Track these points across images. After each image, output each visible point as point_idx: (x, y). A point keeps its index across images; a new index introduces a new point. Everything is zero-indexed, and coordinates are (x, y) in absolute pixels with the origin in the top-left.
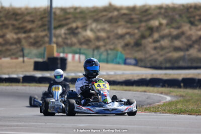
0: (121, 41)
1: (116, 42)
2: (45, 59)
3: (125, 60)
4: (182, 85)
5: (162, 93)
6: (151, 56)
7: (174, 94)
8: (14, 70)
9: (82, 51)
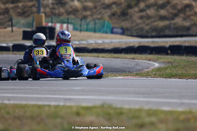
0: (107, 10)
1: (103, 11)
2: (34, 29)
3: (112, 29)
4: (169, 52)
5: (150, 60)
6: (138, 25)
7: (162, 60)
8: (3, 39)
9: (70, 21)
